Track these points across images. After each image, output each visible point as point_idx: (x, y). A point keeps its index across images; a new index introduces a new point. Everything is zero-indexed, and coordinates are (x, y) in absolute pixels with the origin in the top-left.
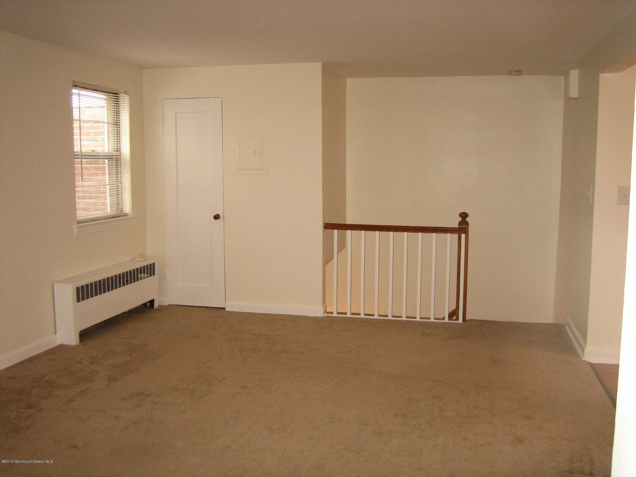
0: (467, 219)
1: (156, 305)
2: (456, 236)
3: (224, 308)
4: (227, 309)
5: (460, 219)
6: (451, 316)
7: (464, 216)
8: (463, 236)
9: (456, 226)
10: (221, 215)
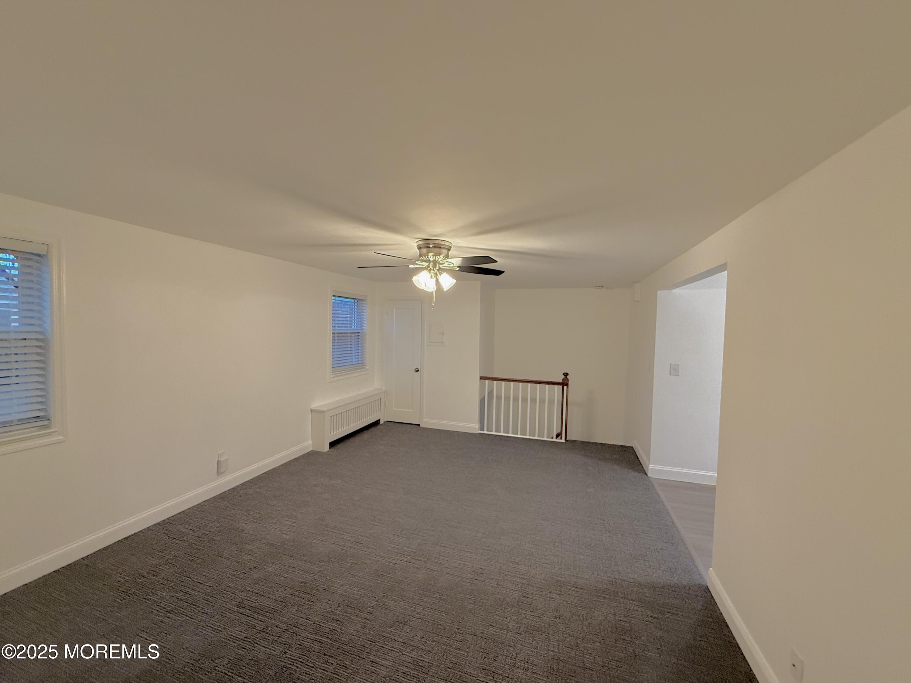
0: (567, 377)
1: (381, 422)
2: (561, 387)
3: (419, 425)
4: (421, 426)
5: (563, 376)
6: (557, 436)
7: (566, 375)
8: (565, 387)
9: (561, 381)
10: (420, 369)
